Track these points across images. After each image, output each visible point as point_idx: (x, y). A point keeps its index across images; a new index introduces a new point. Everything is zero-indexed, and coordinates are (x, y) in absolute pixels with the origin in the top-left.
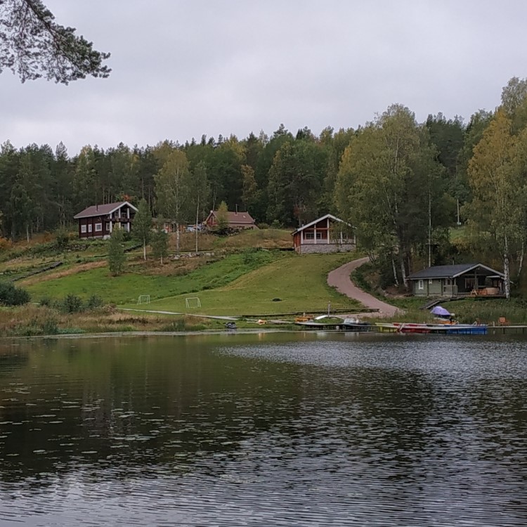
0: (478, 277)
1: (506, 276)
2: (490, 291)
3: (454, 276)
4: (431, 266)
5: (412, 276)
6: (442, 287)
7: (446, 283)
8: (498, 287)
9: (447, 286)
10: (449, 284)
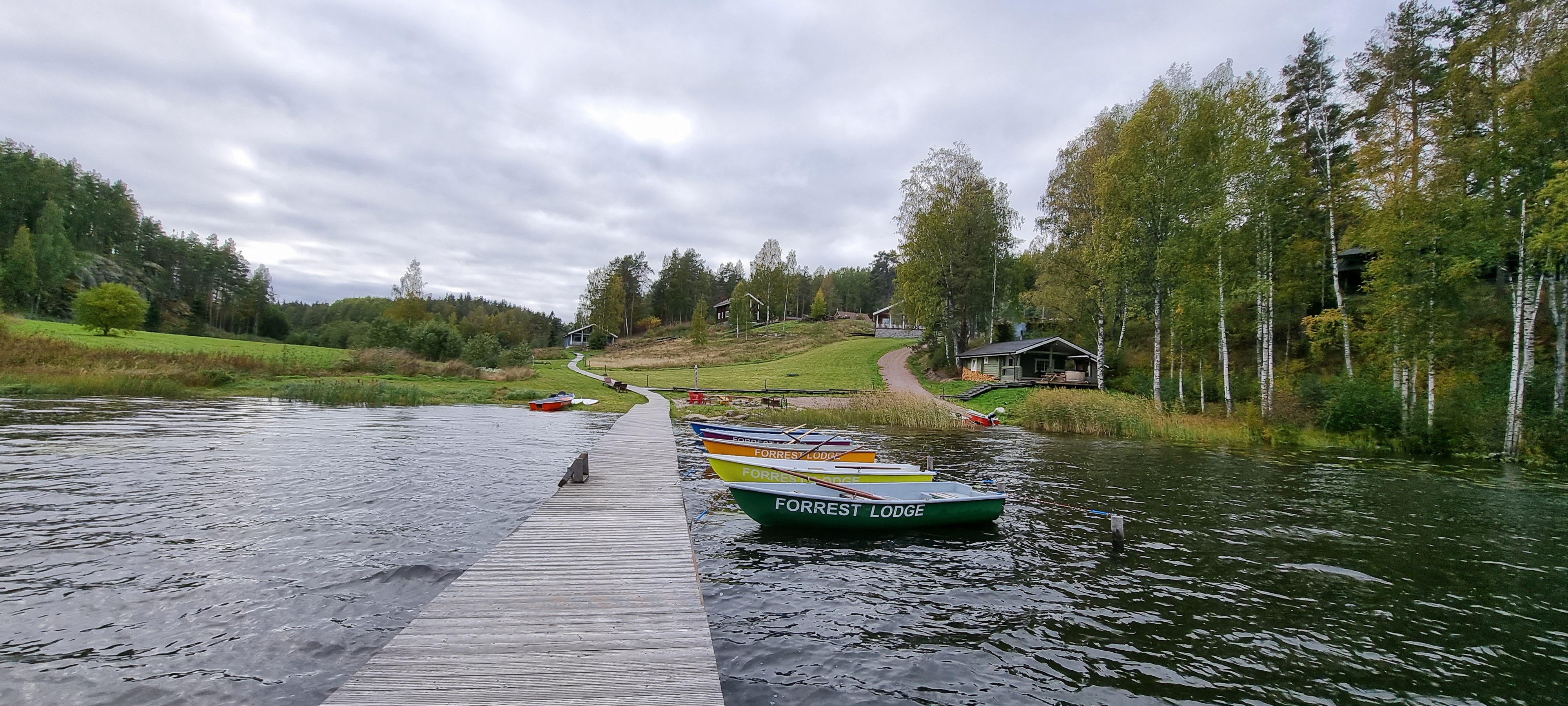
0: (1054, 357)
1: (1098, 358)
2: (1072, 376)
3: (1018, 352)
4: (994, 342)
5: (966, 355)
6: (1000, 369)
7: (1008, 363)
8: (1085, 370)
9: (1007, 367)
10: (1011, 365)
